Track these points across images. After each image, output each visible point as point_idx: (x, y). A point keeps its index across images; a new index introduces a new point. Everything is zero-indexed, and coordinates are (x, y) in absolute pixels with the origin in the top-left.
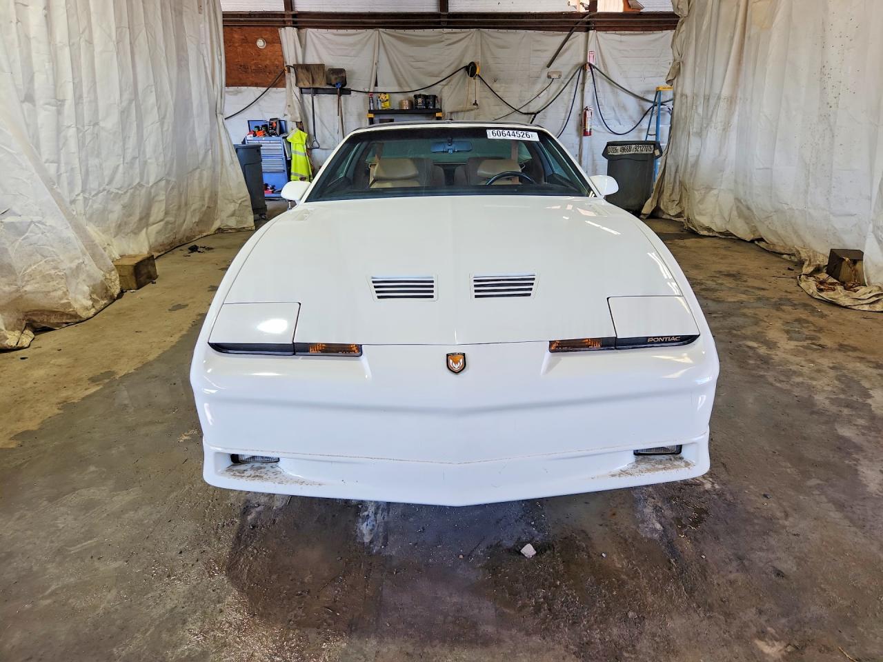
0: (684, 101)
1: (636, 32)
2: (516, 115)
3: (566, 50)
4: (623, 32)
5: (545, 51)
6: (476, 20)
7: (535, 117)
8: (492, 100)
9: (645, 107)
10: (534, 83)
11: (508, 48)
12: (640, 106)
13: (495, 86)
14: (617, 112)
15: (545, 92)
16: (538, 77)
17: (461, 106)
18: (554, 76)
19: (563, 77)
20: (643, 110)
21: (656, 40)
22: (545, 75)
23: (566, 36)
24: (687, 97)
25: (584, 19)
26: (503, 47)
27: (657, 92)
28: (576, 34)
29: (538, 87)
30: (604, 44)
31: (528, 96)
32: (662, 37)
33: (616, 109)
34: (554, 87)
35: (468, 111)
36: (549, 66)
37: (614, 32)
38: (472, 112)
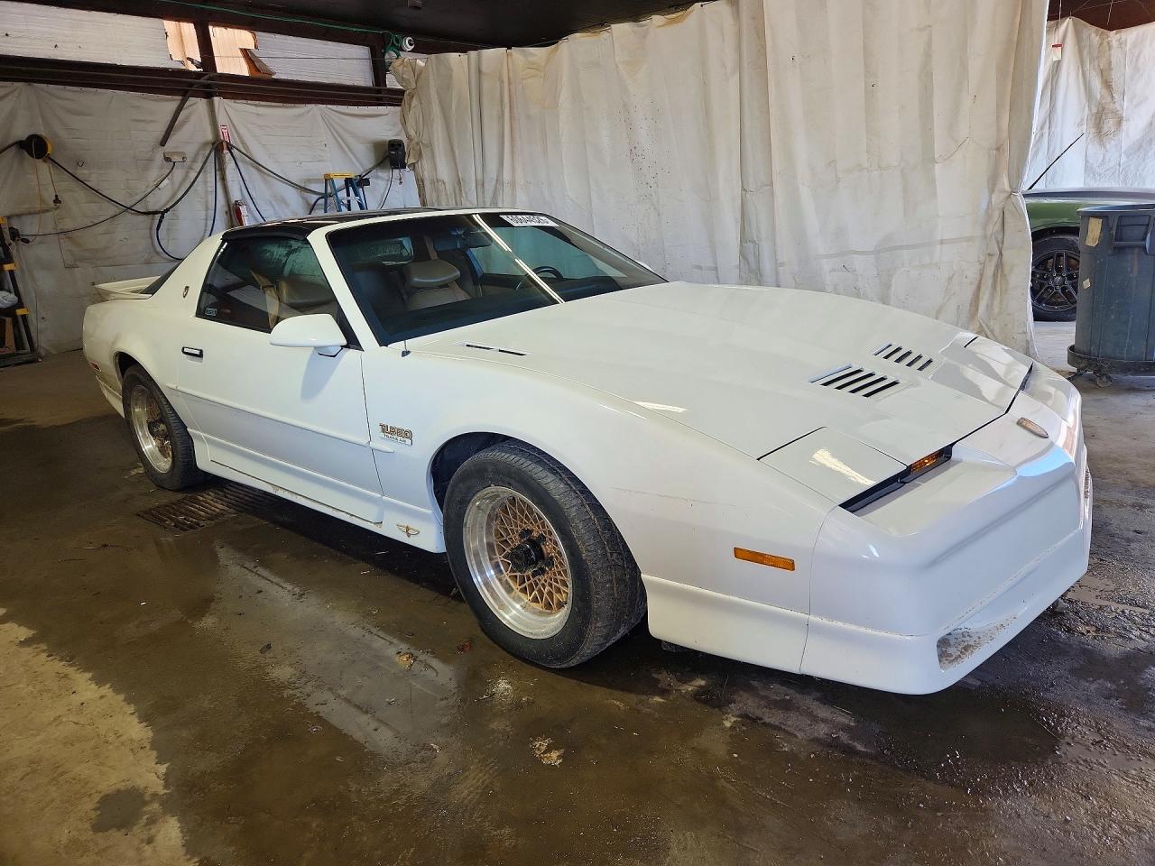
0: (442, 187)
1: (274, 104)
2: (129, 216)
3: (184, 122)
4: (257, 102)
5: (152, 121)
6: (24, 68)
7: (162, 217)
8: (81, 194)
9: (309, 199)
10: (146, 169)
11: (88, 115)
12: (303, 198)
13: (81, 173)
14: (277, 208)
15: (166, 181)
16: (151, 160)
17: (26, 206)
18: (176, 158)
19: (189, 160)
20: (308, 203)
21: (300, 115)
22: (159, 157)
23: (178, 102)
24: (444, 184)
25: (200, 81)
26: (80, 114)
27: (326, 180)
28: (192, 100)
29: (154, 174)
30: (236, 116)
31: (142, 188)
32: (308, 112)
33: (274, 203)
34: (178, 174)
35: (39, 213)
36: (163, 143)
37: (245, 101)
38: (48, 214)
